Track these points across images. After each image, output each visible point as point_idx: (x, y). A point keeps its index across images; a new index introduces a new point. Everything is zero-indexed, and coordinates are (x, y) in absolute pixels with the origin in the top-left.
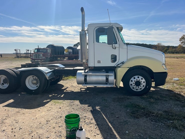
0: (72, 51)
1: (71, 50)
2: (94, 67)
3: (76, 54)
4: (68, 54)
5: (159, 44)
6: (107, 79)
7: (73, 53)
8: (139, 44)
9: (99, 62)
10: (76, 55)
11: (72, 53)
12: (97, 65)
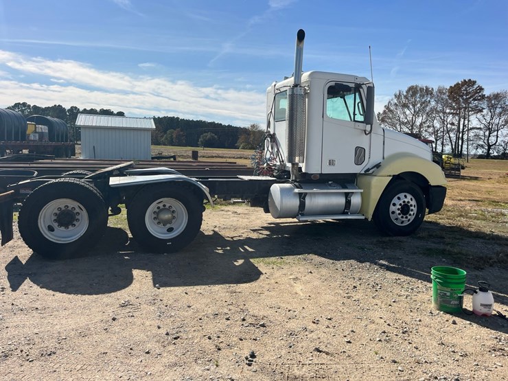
0: (47, 131)
1: (46, 127)
2: (321, 175)
3: (58, 141)
4: (37, 138)
5: (253, 126)
6: (348, 203)
7: (51, 139)
8: (204, 122)
9: (331, 163)
10: (59, 144)
11: (46, 138)
12: (328, 170)
